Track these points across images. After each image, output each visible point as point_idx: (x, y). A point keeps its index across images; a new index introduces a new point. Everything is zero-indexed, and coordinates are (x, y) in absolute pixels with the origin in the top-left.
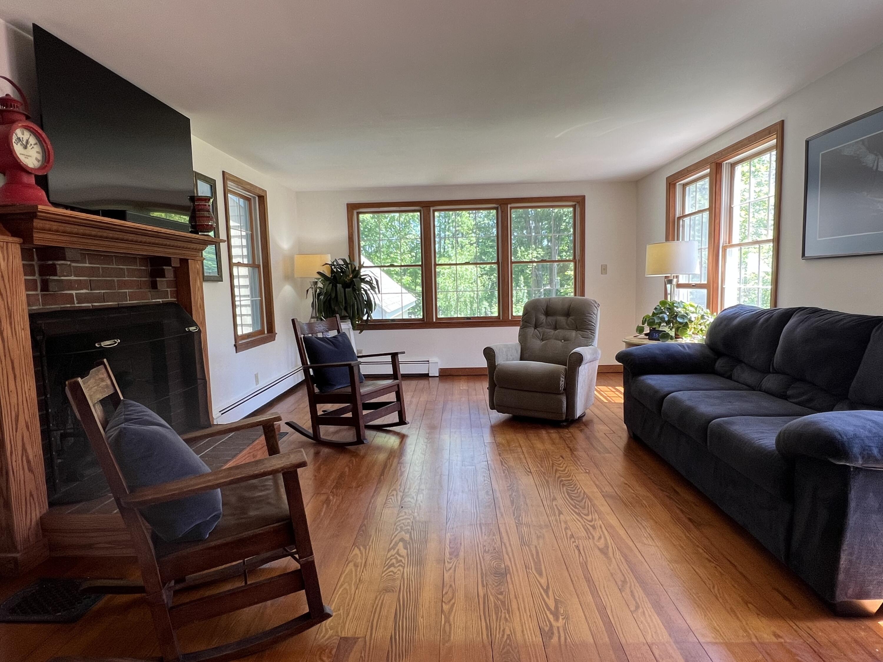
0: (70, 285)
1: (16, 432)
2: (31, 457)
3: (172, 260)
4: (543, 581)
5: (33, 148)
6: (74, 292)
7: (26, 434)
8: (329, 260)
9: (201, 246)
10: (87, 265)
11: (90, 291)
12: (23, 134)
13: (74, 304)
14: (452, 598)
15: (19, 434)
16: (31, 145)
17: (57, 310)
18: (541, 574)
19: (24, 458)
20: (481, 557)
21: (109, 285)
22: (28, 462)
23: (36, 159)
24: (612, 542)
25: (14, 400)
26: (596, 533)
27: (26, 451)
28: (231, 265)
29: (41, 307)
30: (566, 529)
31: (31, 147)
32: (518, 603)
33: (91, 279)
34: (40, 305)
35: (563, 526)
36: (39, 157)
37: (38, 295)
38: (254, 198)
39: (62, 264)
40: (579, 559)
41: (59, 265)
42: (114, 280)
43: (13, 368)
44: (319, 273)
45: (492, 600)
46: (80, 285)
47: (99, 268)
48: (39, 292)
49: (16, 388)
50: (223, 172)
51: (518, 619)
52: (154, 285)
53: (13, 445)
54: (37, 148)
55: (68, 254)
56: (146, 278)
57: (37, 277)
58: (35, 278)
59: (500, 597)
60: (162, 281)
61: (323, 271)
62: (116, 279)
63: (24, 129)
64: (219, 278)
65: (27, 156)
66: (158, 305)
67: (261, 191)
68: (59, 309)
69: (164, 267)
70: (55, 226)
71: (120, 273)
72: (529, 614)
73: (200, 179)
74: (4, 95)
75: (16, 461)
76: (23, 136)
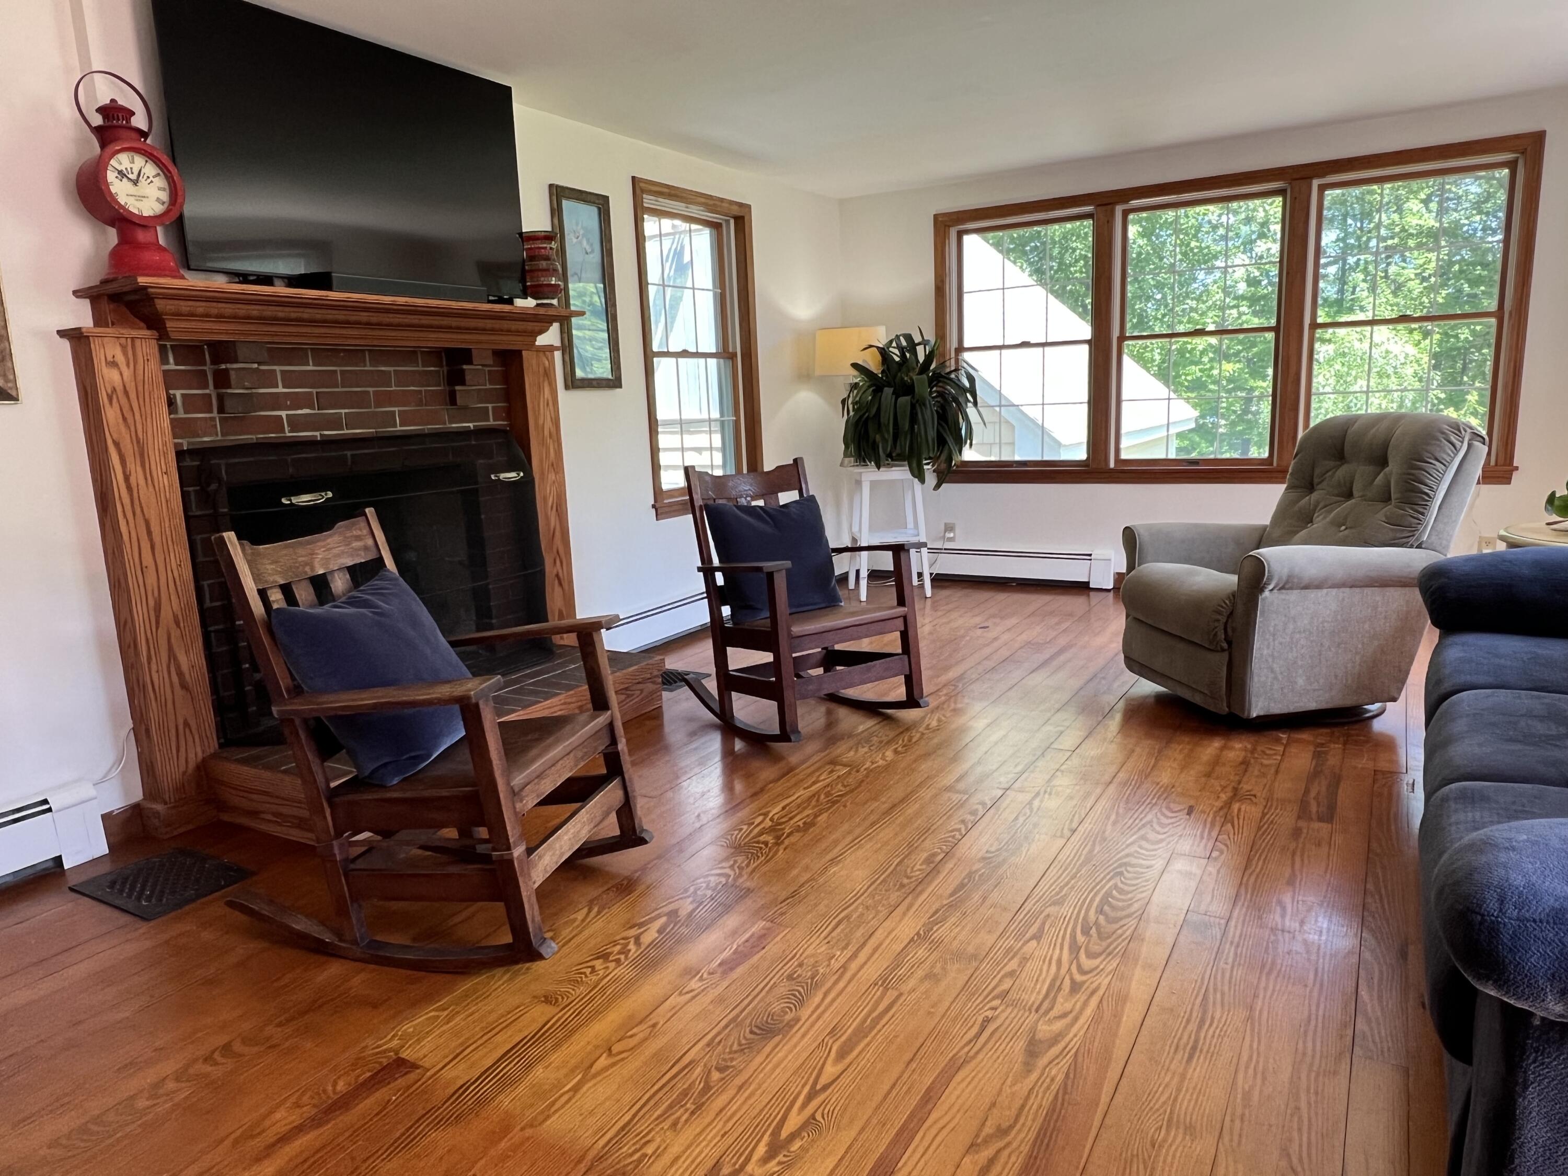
0: (276, 402)
1: (157, 628)
2: (185, 667)
3: (474, 353)
4: (831, 1070)
5: (152, 182)
6: (283, 414)
7: (175, 633)
8: (881, 337)
9: (530, 326)
10: (310, 368)
11: (316, 411)
12: (133, 162)
13: (283, 431)
14: (629, 1050)
15: (162, 632)
16: (148, 177)
17: (250, 442)
18: (841, 1055)
19: (173, 669)
20: (772, 982)
21: (360, 400)
22: (180, 674)
23: (158, 200)
24: (1082, 1033)
25: (151, 580)
26: (1066, 1000)
27: (175, 659)
28: (649, 356)
29: (220, 438)
30: (1011, 974)
31: (149, 181)
32: (733, 1098)
33: (319, 390)
34: (217, 435)
35: (1013, 965)
36: (164, 196)
37: (213, 419)
38: (728, 222)
39: (240, 369)
40: (963, 1048)
41: (233, 369)
42: (368, 392)
43: (149, 533)
44: (855, 366)
45: (694, 1076)
46: (297, 402)
47: (335, 371)
48: (215, 414)
49: (155, 562)
50: (633, 178)
51: (698, 1130)
52: (452, 399)
53: (152, 646)
54: (160, 182)
55: (242, 352)
56: (439, 385)
57: (210, 390)
58: (207, 391)
59: (716, 1075)
60: (467, 391)
61: (864, 361)
62: (371, 390)
63: (132, 154)
64: (615, 382)
65: (141, 198)
66: (466, 433)
67: (735, 208)
68: (255, 441)
69: (465, 367)
70: (201, 307)
71: (384, 379)
72: (727, 1129)
73: (568, 198)
74: (108, 102)
75: (158, 672)
76: (132, 165)
